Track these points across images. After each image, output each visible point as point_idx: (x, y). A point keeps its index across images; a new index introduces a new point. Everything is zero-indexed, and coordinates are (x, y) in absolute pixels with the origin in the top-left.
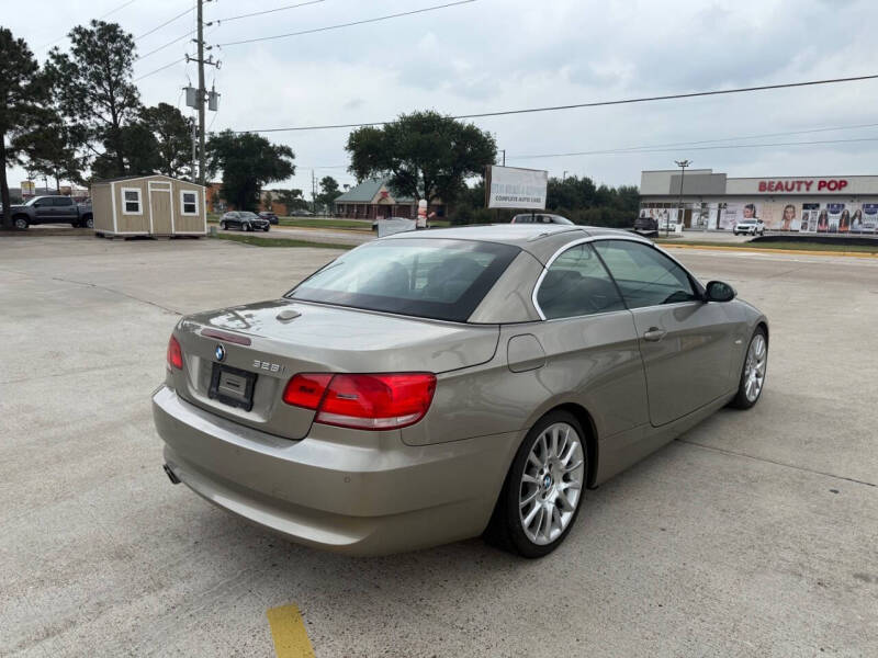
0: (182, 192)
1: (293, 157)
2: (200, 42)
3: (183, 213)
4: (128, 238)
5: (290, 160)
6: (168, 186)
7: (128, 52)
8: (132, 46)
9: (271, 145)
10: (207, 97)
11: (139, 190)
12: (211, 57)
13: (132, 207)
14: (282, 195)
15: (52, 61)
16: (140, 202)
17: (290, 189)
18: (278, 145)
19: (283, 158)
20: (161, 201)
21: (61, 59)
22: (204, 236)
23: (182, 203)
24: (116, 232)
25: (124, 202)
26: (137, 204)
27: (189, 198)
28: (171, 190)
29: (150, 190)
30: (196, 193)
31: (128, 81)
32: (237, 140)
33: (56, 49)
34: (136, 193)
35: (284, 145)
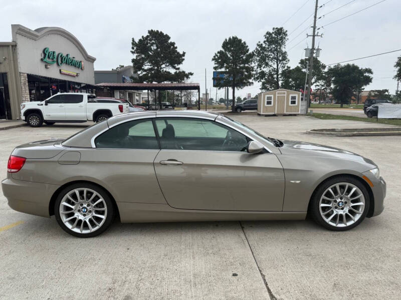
0: (291, 95)
1: (372, 73)
2: (314, 27)
3: (290, 104)
4: (266, 116)
5: (370, 75)
6: (284, 93)
7: (284, 38)
8: (286, 35)
9: (360, 69)
10: (315, 51)
11: (272, 96)
12: (318, 33)
13: (269, 103)
14: (376, 93)
15: (258, 47)
16: (272, 101)
17: (381, 89)
18: (364, 68)
19: (367, 74)
20: (281, 100)
21: (260, 46)
22: (299, 114)
23: (290, 100)
24: (262, 113)
25: (266, 101)
26: (271, 102)
27: (294, 98)
28: (286, 95)
29: (277, 95)
30: (297, 95)
31: (284, 50)
32: (342, 68)
33: (259, 42)
34: (271, 97)
35: (367, 68)
